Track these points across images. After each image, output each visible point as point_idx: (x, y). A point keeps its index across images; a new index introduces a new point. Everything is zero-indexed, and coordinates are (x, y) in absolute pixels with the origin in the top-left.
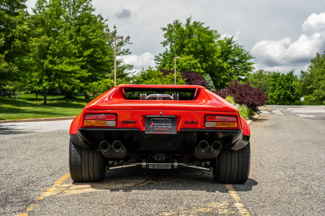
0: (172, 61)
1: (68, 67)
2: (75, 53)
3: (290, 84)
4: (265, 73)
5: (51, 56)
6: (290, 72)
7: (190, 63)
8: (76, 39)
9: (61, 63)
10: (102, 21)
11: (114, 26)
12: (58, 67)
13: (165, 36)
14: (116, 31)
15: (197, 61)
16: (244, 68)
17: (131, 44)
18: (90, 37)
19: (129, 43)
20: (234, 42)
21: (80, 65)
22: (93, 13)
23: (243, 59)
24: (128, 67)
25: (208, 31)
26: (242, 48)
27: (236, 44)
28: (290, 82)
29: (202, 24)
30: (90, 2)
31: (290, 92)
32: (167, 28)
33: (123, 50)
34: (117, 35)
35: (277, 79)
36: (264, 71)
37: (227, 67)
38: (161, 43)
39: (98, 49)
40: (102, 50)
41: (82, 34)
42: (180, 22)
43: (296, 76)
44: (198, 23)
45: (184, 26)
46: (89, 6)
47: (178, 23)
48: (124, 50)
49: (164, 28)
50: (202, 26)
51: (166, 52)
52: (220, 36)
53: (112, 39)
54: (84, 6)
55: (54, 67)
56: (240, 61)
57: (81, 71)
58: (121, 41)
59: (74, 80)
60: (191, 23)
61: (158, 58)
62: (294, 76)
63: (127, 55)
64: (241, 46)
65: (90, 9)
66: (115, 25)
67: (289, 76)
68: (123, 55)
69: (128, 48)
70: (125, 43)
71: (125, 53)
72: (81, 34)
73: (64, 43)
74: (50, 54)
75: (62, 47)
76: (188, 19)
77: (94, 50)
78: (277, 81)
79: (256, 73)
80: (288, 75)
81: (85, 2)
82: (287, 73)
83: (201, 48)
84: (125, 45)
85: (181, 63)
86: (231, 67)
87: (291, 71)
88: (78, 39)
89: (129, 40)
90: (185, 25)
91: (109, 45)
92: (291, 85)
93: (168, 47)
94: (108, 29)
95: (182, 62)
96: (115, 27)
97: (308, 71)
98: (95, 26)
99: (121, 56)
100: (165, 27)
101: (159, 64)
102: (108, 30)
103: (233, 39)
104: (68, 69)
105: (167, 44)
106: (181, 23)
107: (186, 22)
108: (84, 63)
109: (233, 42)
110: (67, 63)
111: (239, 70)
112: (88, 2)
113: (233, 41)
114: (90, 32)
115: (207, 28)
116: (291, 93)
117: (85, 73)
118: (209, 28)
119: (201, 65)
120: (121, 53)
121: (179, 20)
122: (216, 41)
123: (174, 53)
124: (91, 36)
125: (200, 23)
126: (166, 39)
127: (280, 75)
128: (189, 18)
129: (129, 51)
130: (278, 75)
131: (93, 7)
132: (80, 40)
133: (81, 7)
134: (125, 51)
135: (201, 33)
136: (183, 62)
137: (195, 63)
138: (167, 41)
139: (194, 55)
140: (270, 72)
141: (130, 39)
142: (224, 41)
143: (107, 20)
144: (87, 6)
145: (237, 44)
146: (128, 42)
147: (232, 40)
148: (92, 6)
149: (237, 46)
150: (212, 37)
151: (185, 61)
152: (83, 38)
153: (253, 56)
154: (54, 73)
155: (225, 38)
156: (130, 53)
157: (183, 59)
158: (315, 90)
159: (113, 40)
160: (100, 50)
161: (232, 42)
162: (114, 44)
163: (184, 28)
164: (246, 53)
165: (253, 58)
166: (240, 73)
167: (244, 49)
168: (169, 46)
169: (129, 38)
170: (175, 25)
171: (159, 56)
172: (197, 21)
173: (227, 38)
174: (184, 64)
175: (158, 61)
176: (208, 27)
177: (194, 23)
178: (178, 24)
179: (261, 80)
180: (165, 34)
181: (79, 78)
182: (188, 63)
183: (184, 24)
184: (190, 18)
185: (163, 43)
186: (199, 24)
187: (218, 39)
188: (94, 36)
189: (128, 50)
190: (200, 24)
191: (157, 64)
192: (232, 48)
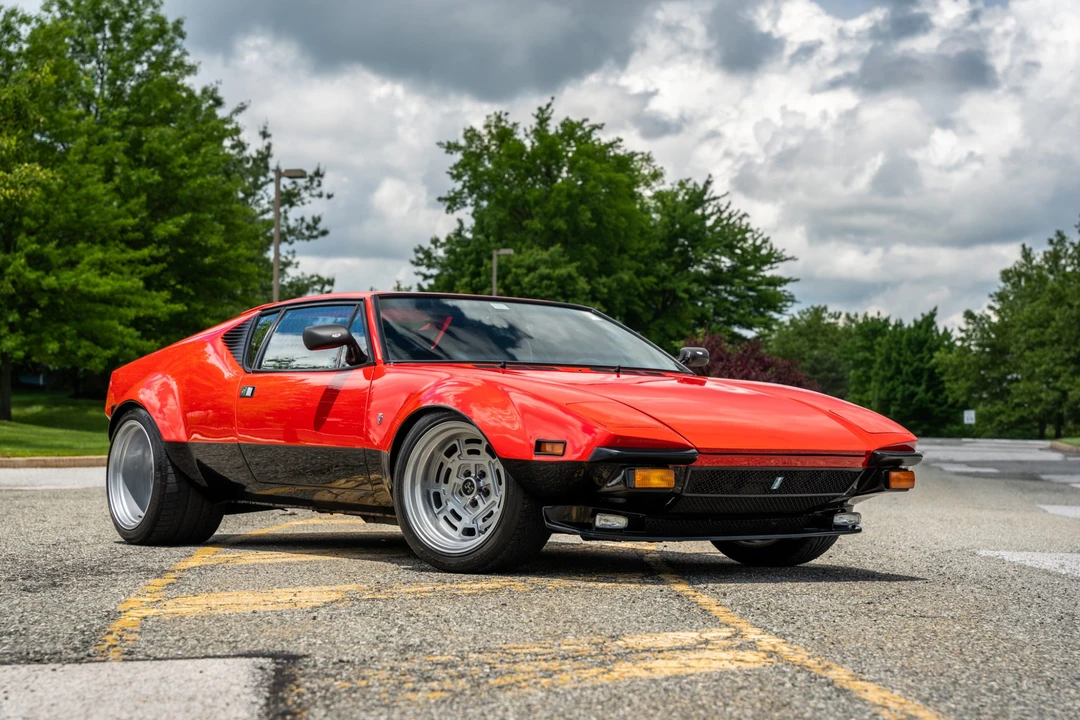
0: (483, 269)
1: (98, 280)
2: (123, 230)
3: (925, 360)
4: (832, 320)
5: (34, 238)
6: (923, 315)
7: (548, 277)
8: (127, 179)
9: (72, 264)
10: (221, 113)
11: (262, 129)
12: (58, 279)
13: (455, 172)
14: (268, 148)
15: (577, 268)
16: (751, 297)
17: (329, 196)
18: (178, 170)
19: (320, 195)
20: (715, 199)
21: (140, 273)
22: (187, 81)
23: (747, 263)
24: (314, 283)
25: (616, 156)
26: (745, 221)
27: (723, 208)
28: (926, 354)
29: (594, 127)
30: (179, 41)
31: (927, 391)
32: (463, 142)
33: (297, 220)
34: (272, 163)
35: (875, 342)
36: (831, 310)
37: (686, 291)
38: (440, 199)
39: (210, 216)
40: (222, 219)
41: (148, 160)
42: (511, 122)
43: (946, 330)
44: (580, 125)
45: (527, 135)
46: (176, 53)
47: (503, 124)
48: (303, 219)
49: (449, 143)
50: (594, 137)
51: (459, 233)
52: (661, 175)
53: (256, 179)
54: (155, 53)
55: (43, 278)
56: (736, 274)
57: (146, 296)
58: (290, 187)
59: (120, 328)
60: (553, 127)
61: (428, 254)
62: (941, 331)
63: (312, 241)
64: (740, 215)
65: (179, 65)
66: (265, 128)
67: (922, 332)
68: (298, 239)
69: (316, 216)
70: (305, 195)
71: (307, 233)
72: (144, 158)
73: (84, 191)
74: (30, 233)
75: (73, 206)
76: (540, 109)
77: (192, 218)
78: (877, 347)
79: (798, 317)
80: (918, 325)
81: (160, 40)
82: (915, 321)
83: (591, 220)
84: (305, 201)
85: (516, 275)
86: (703, 294)
87: (927, 313)
88: (134, 178)
89: (319, 185)
90: (529, 131)
91: (244, 200)
92: (928, 366)
93: (466, 215)
94: (239, 141)
95: (520, 271)
96: (265, 135)
97: (990, 313)
98: (197, 131)
99: (291, 243)
100: (452, 141)
101: (431, 276)
102: (241, 146)
103: (711, 188)
104: (97, 285)
105: (464, 205)
106: (515, 125)
107: (534, 123)
108: (156, 268)
109: (708, 200)
110: (93, 265)
111: (733, 303)
112: (172, 40)
113: (713, 196)
114: (177, 153)
115: (611, 145)
116: (930, 394)
117: (160, 304)
118: (619, 143)
119: (589, 282)
120: (291, 231)
121: (506, 114)
122: (647, 193)
123: (487, 236)
124: (183, 166)
125: (585, 125)
126: (458, 186)
127: (890, 328)
128: (544, 107)
129: (321, 226)
130: (880, 326)
131: (189, 60)
132: (139, 179)
133: (143, 58)
134: (304, 225)
135: (592, 162)
136: (523, 271)
137: (570, 276)
138: (461, 193)
139: (565, 243)
140: (852, 316)
141: (324, 181)
142: (676, 195)
143: (240, 109)
144: (166, 54)
145: (727, 207)
146: (315, 192)
147: (709, 192)
148: (185, 53)
149: (725, 215)
150: (630, 177)
151: (531, 269)
152: (153, 173)
153: (787, 254)
154: (44, 302)
155: (682, 184)
156: (324, 233)
157: (522, 260)
158: (1014, 385)
159: (260, 183)
160: (214, 219)
161: (706, 197)
162: (262, 198)
163: (528, 143)
164: (758, 243)
165: (787, 259)
166: (735, 317)
167: (753, 226)
168: (470, 209)
169: (322, 176)
170: (490, 132)
171: (433, 246)
172: (575, 119)
173: (690, 185)
174: (527, 279)
175: (429, 266)
176: (615, 142)
177: (563, 125)
178: (503, 127)
179: (819, 345)
180: (456, 167)
181: (136, 323)
182: (543, 278)
183: (525, 130)
184: (549, 106)
185: (446, 199)
186: (583, 129)
187: (657, 186)
188: (192, 165)
189: (317, 220)
190: (587, 130)
191: (426, 277)
192: (709, 223)
